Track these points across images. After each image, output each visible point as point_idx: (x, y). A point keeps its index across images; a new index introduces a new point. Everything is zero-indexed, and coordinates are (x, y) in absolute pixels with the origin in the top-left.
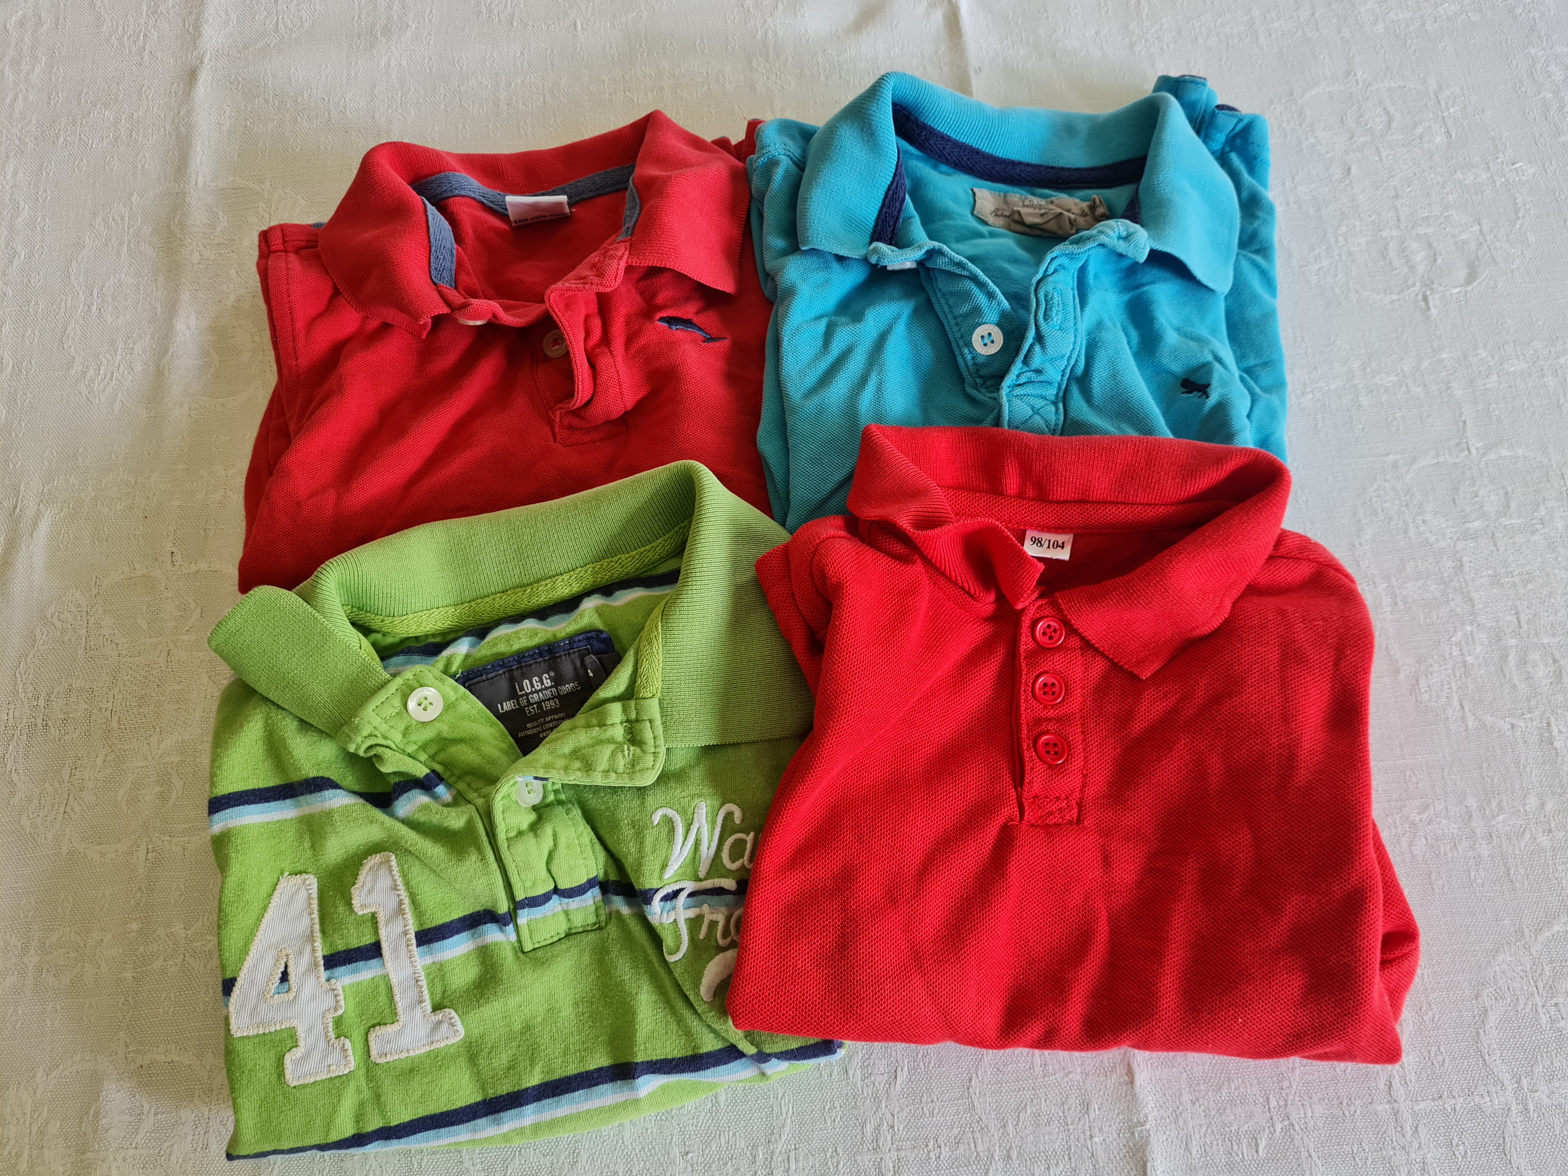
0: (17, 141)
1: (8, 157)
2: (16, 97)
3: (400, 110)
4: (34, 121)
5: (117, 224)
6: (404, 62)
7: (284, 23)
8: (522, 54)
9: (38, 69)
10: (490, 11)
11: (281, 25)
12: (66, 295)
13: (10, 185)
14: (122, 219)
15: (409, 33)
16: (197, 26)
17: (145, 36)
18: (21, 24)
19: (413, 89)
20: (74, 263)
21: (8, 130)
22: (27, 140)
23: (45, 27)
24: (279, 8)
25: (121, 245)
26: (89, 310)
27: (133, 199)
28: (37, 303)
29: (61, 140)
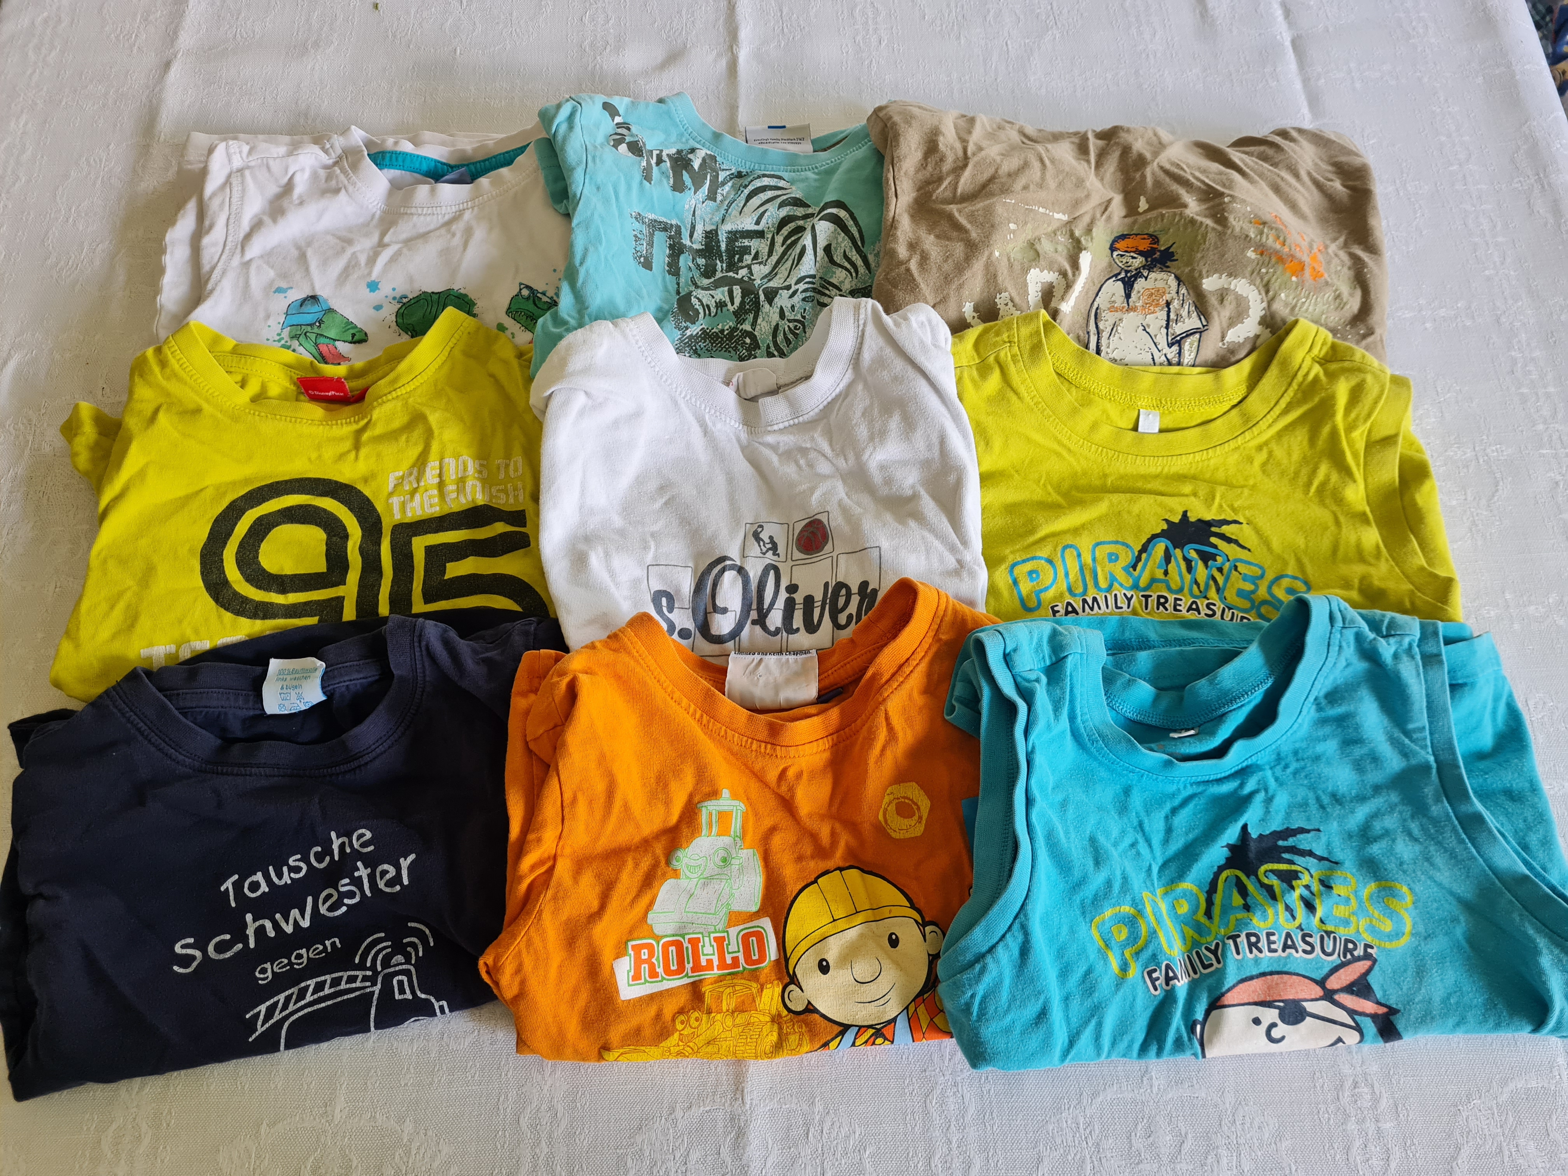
0: (30, 102)
1: (22, 112)
2: (34, 71)
3: (317, 100)
4: (45, 89)
5: (96, 162)
6: (325, 68)
7: (240, 34)
8: (413, 68)
9: (53, 54)
10: (394, 36)
11: (238, 35)
12: (51, 209)
13: (21, 131)
14: (101, 161)
15: (332, 48)
16: (176, 33)
17: (136, 35)
18: (46, 21)
19: (329, 86)
20: (60, 188)
21: (25, 94)
22: (38, 101)
23: (63, 25)
24: (239, 23)
25: (97, 178)
26: (67, 221)
27: (111, 147)
28: (29, 214)
29: (64, 103)
